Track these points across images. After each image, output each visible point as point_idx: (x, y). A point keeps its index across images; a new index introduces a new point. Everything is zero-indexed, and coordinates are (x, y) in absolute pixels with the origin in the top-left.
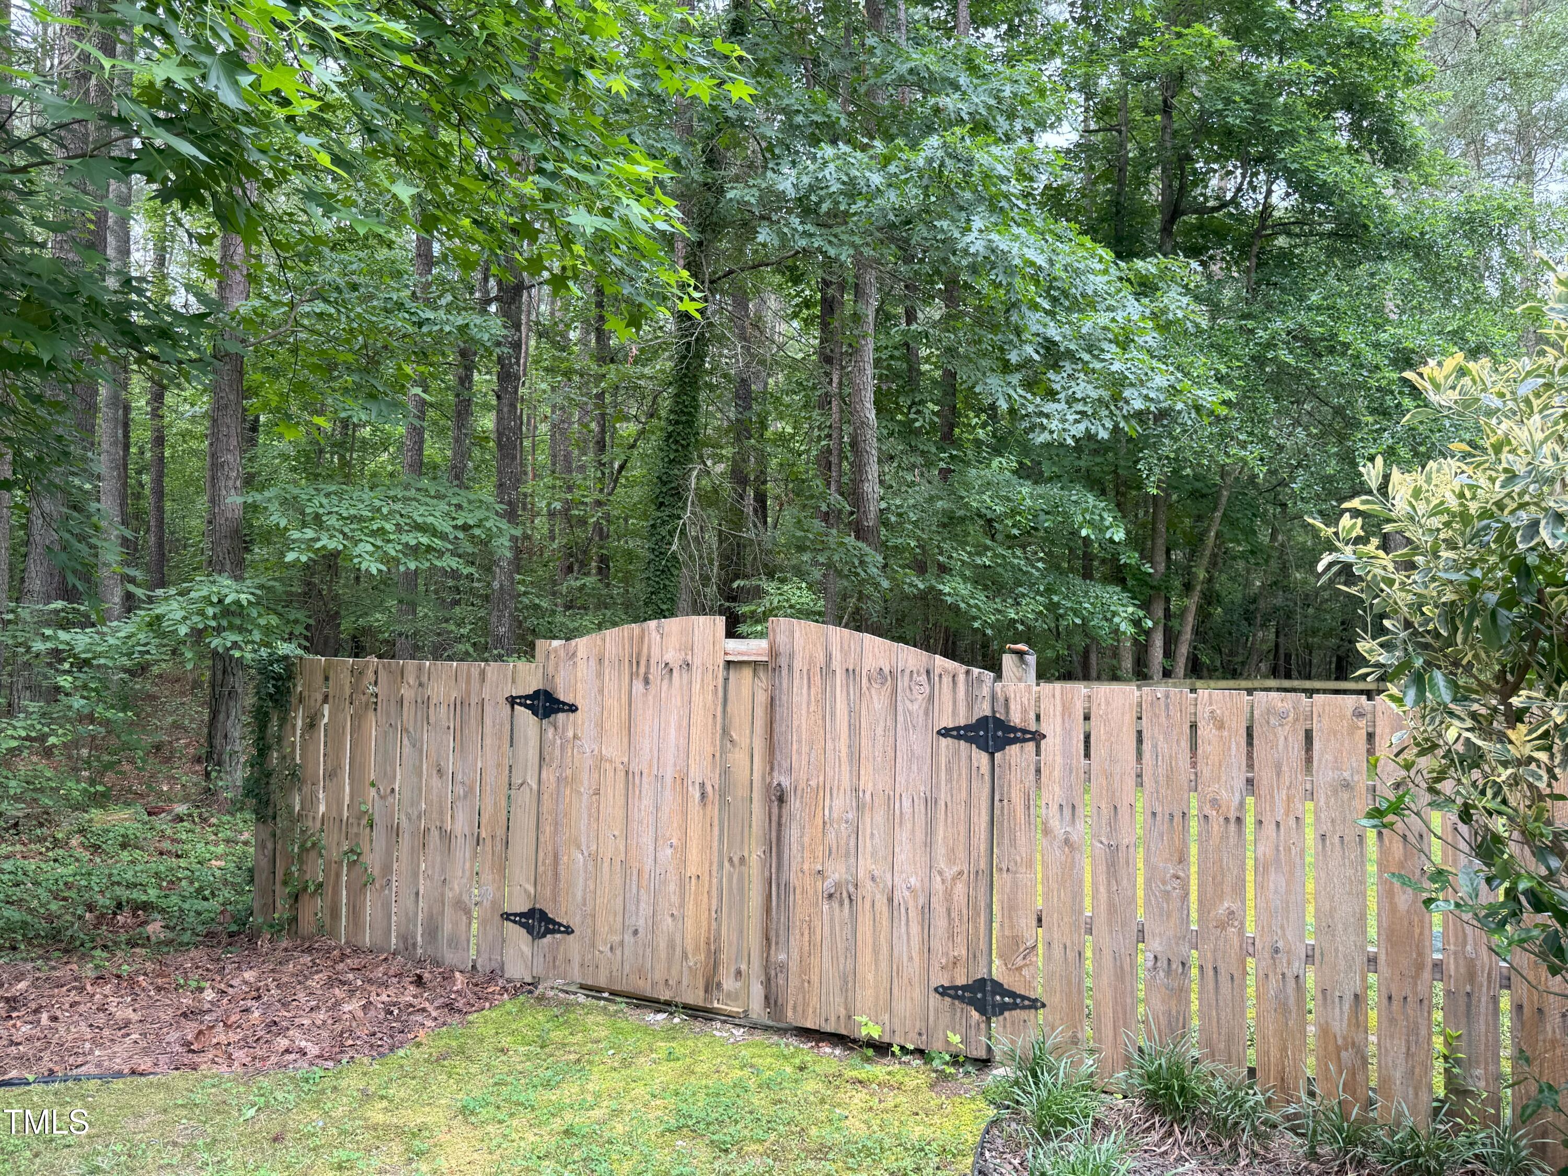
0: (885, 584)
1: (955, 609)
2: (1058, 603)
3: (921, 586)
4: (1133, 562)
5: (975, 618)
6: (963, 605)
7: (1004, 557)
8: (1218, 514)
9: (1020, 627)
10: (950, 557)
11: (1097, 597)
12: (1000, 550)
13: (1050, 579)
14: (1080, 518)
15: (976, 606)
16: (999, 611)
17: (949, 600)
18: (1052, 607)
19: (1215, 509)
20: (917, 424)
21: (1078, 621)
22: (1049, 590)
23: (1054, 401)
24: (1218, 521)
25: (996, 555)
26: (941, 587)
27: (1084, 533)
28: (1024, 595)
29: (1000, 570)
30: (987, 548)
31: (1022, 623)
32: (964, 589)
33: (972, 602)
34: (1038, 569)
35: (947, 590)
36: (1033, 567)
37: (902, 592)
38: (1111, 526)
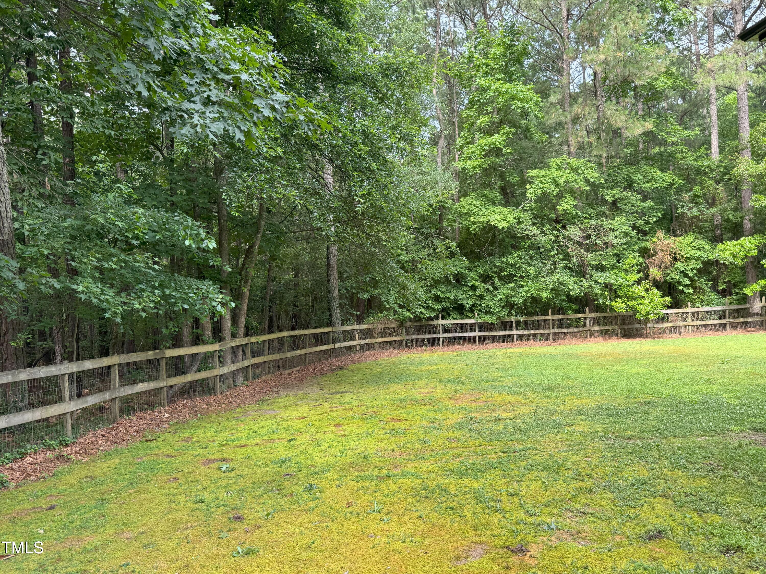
0: (21, 286)
1: (88, 304)
2: (170, 295)
3: (57, 286)
4: (218, 264)
5: (105, 310)
6: (95, 301)
7: (126, 262)
8: (259, 235)
9: (144, 315)
10: (81, 262)
11: (198, 289)
12: (123, 257)
13: (162, 277)
14: (183, 233)
15: (107, 301)
16: (124, 303)
17: (83, 297)
18: (165, 297)
19: (257, 232)
20: (44, 163)
21: (186, 307)
22: (162, 286)
23: (191, 102)
24: (259, 239)
25: (120, 261)
26: (75, 287)
27: (187, 243)
28: (143, 290)
29: (123, 271)
30: (113, 255)
31: (145, 312)
32: (96, 288)
33: (103, 297)
34: (154, 270)
35: (81, 289)
36: (150, 268)
37: (39, 291)
38: (206, 238)
